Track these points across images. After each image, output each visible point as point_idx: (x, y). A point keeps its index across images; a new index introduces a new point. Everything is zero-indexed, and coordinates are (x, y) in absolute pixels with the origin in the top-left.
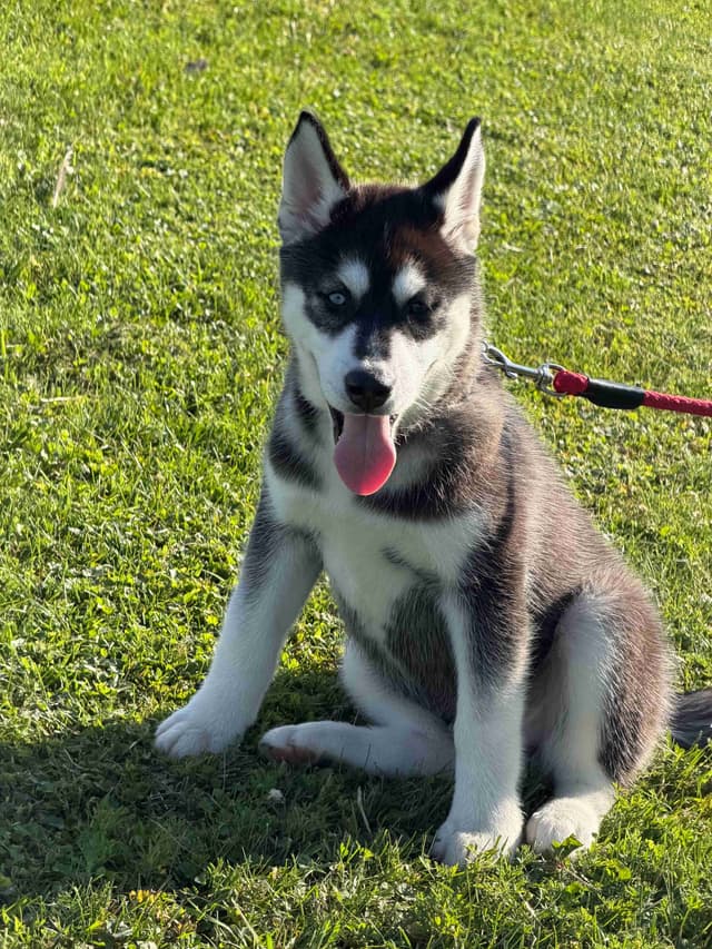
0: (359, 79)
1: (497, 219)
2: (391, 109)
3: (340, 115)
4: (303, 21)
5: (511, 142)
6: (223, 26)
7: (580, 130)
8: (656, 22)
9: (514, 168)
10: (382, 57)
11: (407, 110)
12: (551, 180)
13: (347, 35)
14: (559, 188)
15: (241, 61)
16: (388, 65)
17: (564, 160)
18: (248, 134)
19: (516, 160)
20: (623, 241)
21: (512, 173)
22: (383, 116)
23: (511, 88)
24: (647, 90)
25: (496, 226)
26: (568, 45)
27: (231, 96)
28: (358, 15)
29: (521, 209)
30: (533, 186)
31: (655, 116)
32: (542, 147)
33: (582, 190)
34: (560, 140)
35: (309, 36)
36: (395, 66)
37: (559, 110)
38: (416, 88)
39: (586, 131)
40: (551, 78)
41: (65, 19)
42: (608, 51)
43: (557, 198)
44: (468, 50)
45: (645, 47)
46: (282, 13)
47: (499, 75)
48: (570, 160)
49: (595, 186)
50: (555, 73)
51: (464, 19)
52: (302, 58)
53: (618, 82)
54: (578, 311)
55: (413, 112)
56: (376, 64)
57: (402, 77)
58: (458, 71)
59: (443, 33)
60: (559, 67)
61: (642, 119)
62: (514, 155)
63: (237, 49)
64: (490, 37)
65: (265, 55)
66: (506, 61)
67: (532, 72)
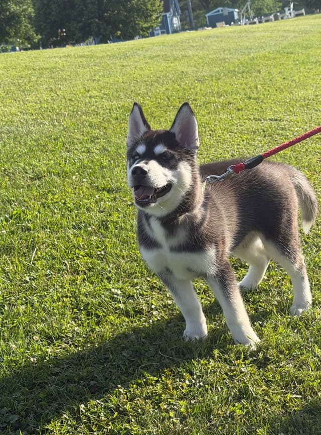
0: (235, 114)
1: (282, 139)
2: (245, 119)
3: (233, 123)
4: (216, 104)
5: (280, 121)
6: (196, 109)
7: (298, 115)
8: (311, 85)
9: (283, 127)
10: (240, 108)
11: (250, 119)
12: (294, 128)
13: (229, 105)
14: (296, 129)
15: (203, 116)
16: (242, 109)
17: (296, 122)
18: (210, 132)
19: (283, 124)
20: (317, 138)
21: (283, 128)
22: (245, 121)
23: (276, 108)
24: (313, 102)
25: (282, 141)
26: (289, 95)
27: (203, 124)
28: (231, 99)
29: (288, 136)
30: (289, 130)
31: (317, 107)
32: (289, 120)
33: (302, 129)
34: (293, 118)
35: (219, 106)
36: (244, 109)
37: (291, 111)
38: (251, 113)
39: (299, 115)
40: (286, 104)
41: (155, 115)
42: (300, 95)
43: (296, 131)
44: (262, 102)
45: (310, 92)
46: (211, 103)
47: (272, 106)
48: (297, 122)
49: (306, 127)
50: (287, 102)
51: (259, 94)
52: (219, 112)
53: (305, 101)
54: (311, 156)
55: (252, 119)
56: (239, 110)
57: (247, 111)
58: (261, 107)
59: (255, 99)
60: (288, 101)
61: (314, 109)
62: (282, 123)
63: (201, 113)
64: (267, 98)
65: (209, 113)
66: (273, 102)
67: (281, 103)
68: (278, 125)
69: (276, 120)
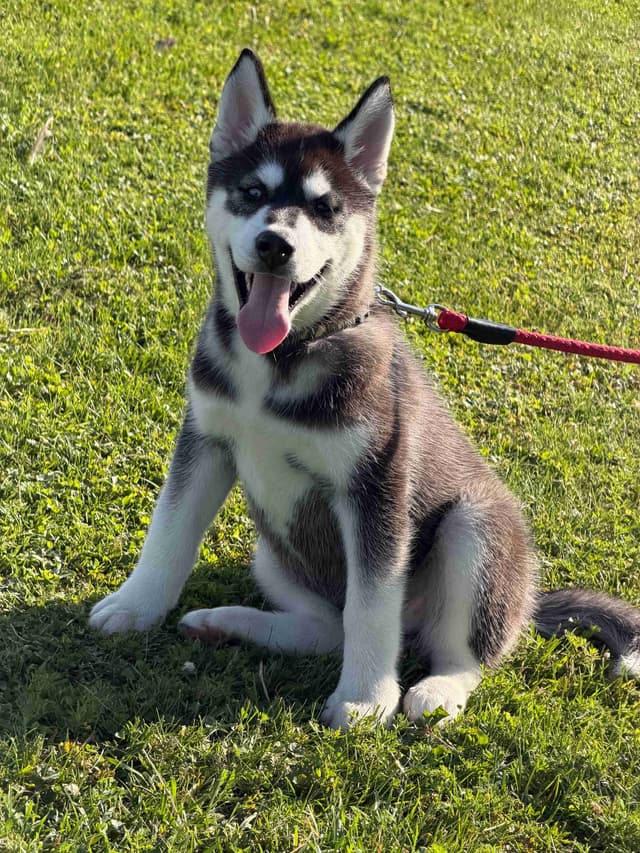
0: (310, 58)
1: (423, 184)
2: (336, 85)
3: (290, 89)
4: (263, 6)
5: (440, 116)
6: (192, 9)
7: (503, 108)
8: (580, 15)
9: (441, 140)
10: (332, 39)
11: (350, 86)
12: (473, 151)
13: (302, 19)
14: (479, 158)
15: (205, 40)
16: (336, 46)
17: (486, 134)
18: (207, 105)
19: (444, 132)
20: (533, 205)
21: (439, 143)
22: (328, 91)
23: (444, 70)
24: (565, 73)
25: (422, 189)
26: (498, 32)
27: (194, 71)
28: (313, 2)
29: (444, 175)
30: (457, 155)
31: (571, 97)
32: (467, 122)
33: (500, 160)
34: (484, 116)
35: (267, 19)
36: (343, 47)
37: (485, 89)
38: (359, 67)
39: (508, 109)
40: (481, 61)
42: (533, 39)
43: (478, 167)
44: (409, 35)
45: (568, 36)
47: (435, 58)
48: (492, 134)
49: (512, 156)
50: (484, 57)
51: (407, 7)
52: (260, 38)
53: (540, 66)
54: (487, 266)
55: (356, 88)
56: (326, 45)
57: (348, 57)
58: (398, 53)
59: (387, 19)
60: (489, 52)
61: (559, 100)
62: (442, 128)
63: (203, 29)
64: (429, 24)
65: (227, 36)
66: (442, 46)
67: (464, 56)
68: (429, 129)
69: (427, 111)
